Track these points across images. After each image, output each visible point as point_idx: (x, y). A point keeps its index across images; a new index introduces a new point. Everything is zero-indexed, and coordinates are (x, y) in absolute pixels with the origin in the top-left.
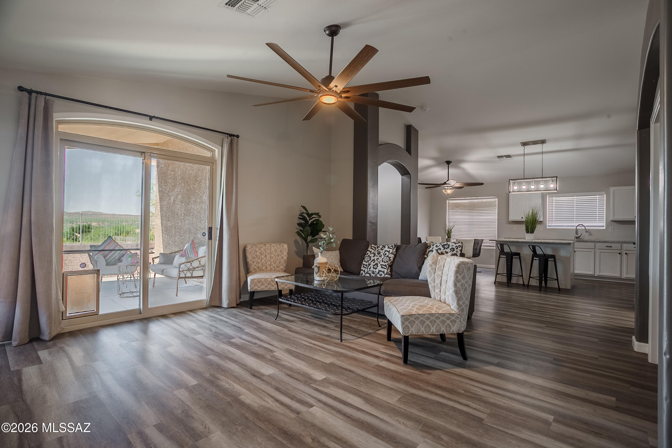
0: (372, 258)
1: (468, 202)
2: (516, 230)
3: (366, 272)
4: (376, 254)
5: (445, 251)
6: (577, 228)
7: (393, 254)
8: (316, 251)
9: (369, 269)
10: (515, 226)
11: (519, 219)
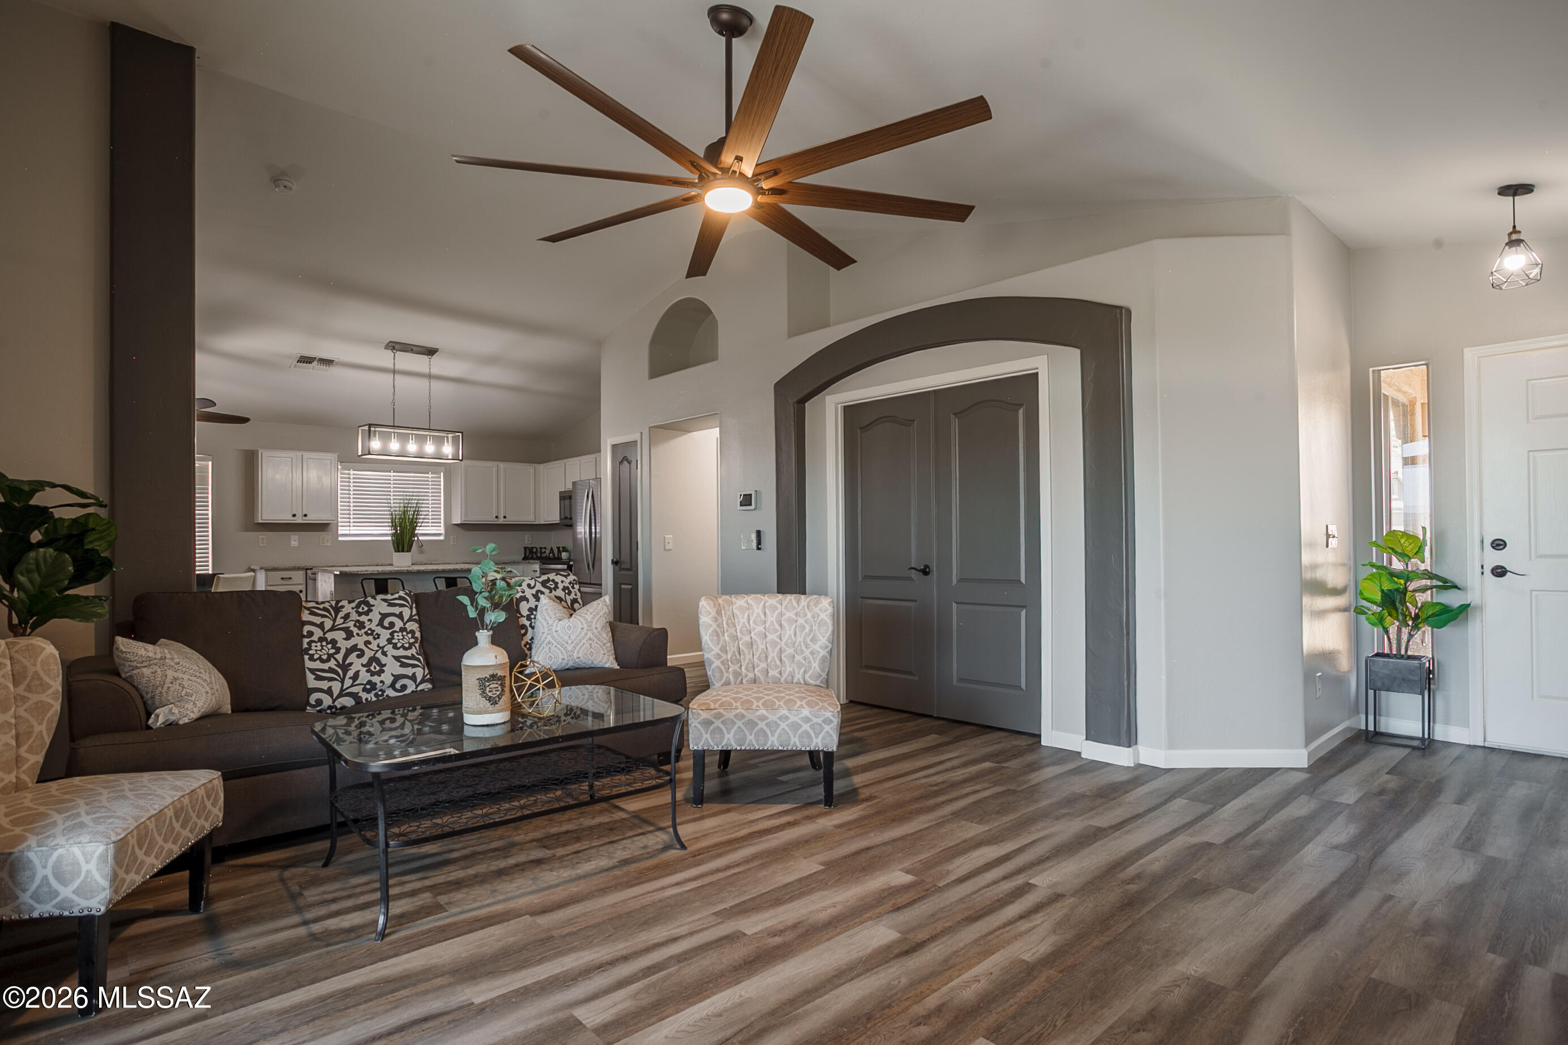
0: (344, 645)
2: (265, 545)
3: (336, 693)
4: (355, 630)
5: (555, 596)
7: (415, 620)
8: (143, 652)
9: (348, 682)
10: (264, 536)
11: (286, 517)
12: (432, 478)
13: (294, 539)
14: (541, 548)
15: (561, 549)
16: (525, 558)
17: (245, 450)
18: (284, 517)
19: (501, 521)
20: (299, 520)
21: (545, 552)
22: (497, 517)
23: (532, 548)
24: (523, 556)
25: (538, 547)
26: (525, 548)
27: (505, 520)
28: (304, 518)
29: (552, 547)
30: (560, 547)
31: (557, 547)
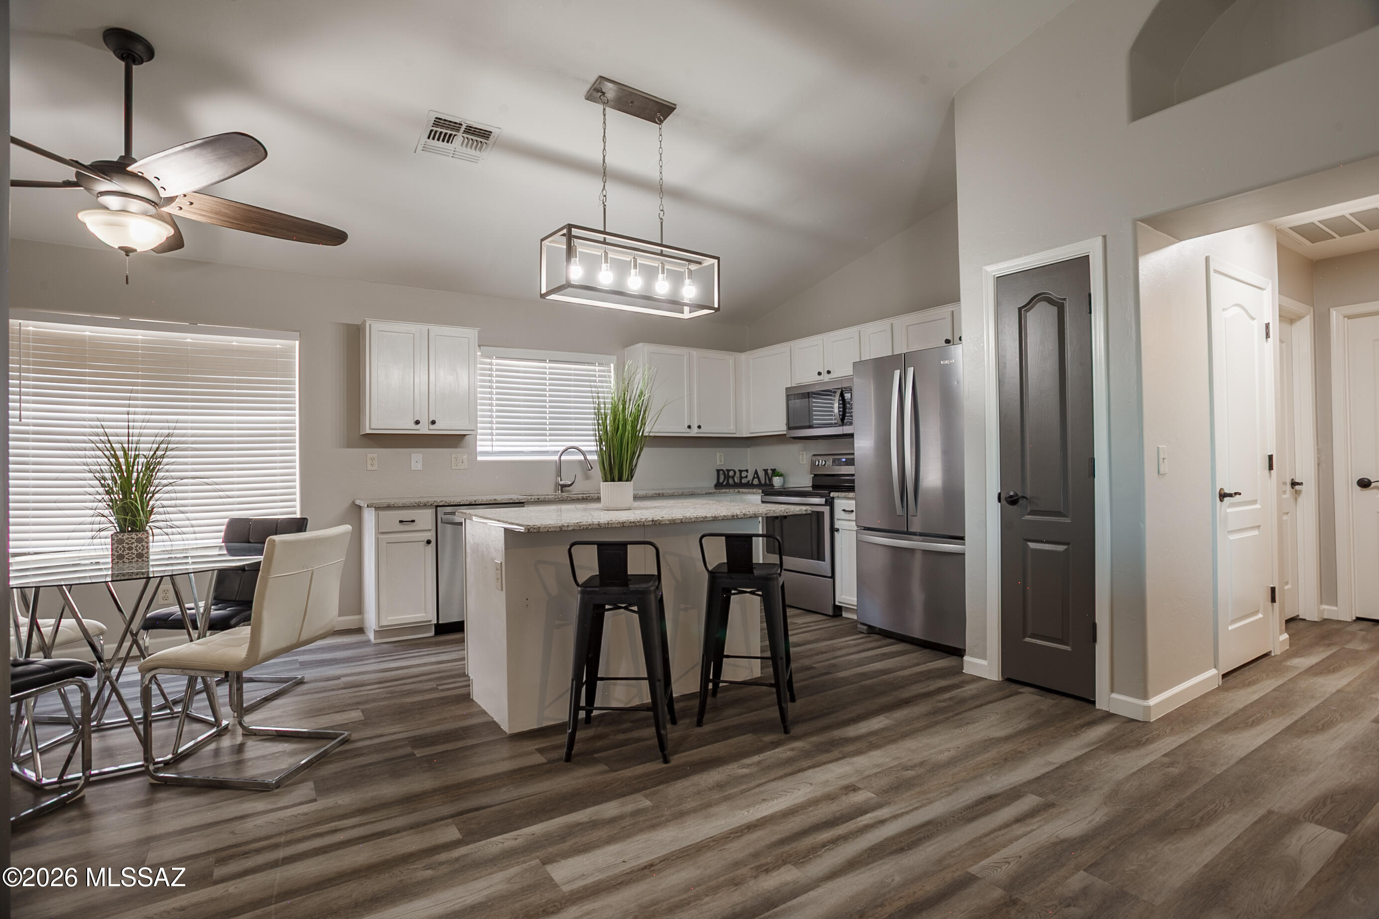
1: (143, 341)
2: (375, 468)
6: (563, 458)
10: (374, 454)
11: (404, 425)
12: (599, 371)
13: (417, 458)
14: (741, 471)
15: (770, 472)
16: (718, 485)
17: (348, 325)
18: (403, 425)
19: (694, 432)
20: (424, 429)
21: (746, 477)
22: (689, 427)
23: (728, 471)
24: (715, 482)
25: (737, 470)
26: (718, 471)
27: (700, 431)
28: (432, 427)
29: (756, 470)
30: (767, 470)
31: (764, 470)
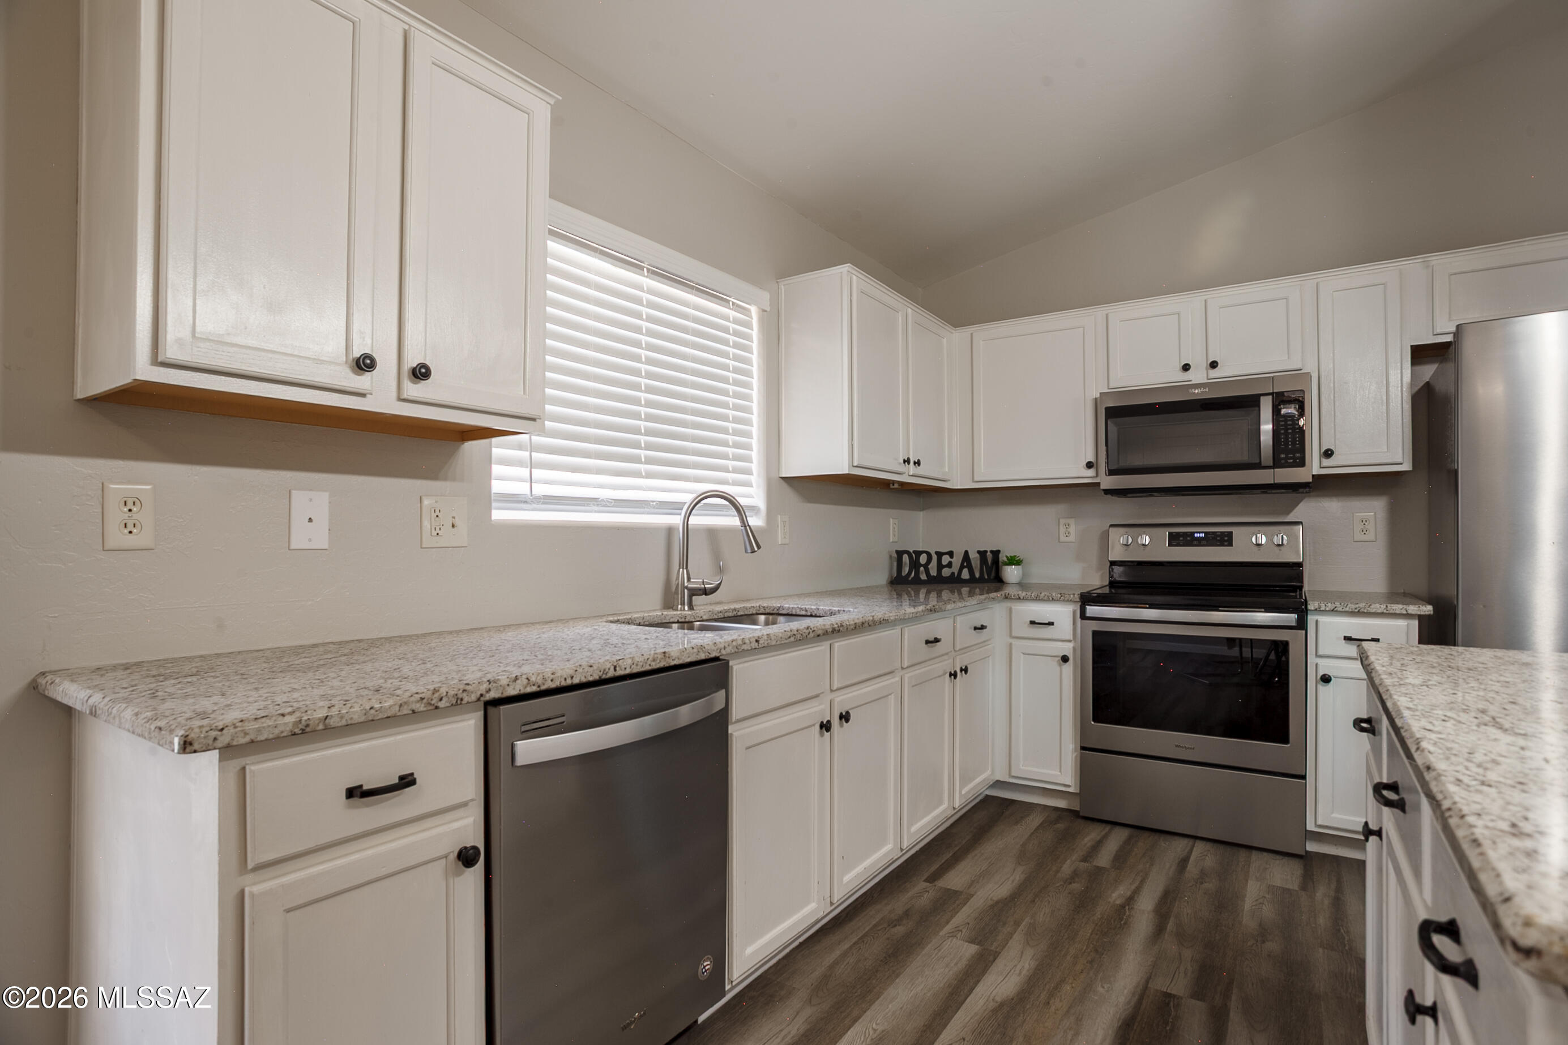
2: (142, 539)
12: (732, 320)
15: (989, 556)
16: (899, 582)
19: (909, 473)
20: (376, 392)
21: (950, 565)
22: (906, 462)
24: (893, 575)
25: (932, 552)
26: (895, 554)
27: (916, 471)
28: (408, 387)
29: (966, 552)
30: (986, 552)
31: (979, 552)
